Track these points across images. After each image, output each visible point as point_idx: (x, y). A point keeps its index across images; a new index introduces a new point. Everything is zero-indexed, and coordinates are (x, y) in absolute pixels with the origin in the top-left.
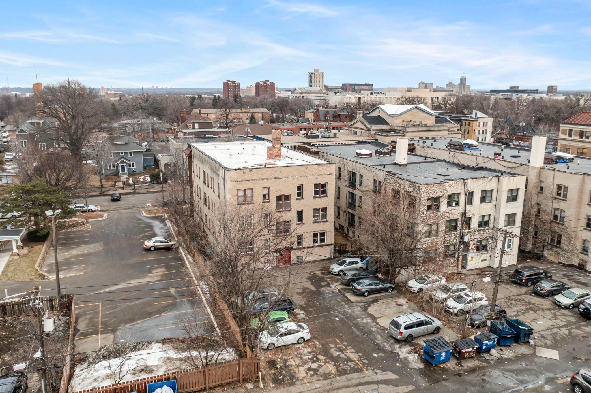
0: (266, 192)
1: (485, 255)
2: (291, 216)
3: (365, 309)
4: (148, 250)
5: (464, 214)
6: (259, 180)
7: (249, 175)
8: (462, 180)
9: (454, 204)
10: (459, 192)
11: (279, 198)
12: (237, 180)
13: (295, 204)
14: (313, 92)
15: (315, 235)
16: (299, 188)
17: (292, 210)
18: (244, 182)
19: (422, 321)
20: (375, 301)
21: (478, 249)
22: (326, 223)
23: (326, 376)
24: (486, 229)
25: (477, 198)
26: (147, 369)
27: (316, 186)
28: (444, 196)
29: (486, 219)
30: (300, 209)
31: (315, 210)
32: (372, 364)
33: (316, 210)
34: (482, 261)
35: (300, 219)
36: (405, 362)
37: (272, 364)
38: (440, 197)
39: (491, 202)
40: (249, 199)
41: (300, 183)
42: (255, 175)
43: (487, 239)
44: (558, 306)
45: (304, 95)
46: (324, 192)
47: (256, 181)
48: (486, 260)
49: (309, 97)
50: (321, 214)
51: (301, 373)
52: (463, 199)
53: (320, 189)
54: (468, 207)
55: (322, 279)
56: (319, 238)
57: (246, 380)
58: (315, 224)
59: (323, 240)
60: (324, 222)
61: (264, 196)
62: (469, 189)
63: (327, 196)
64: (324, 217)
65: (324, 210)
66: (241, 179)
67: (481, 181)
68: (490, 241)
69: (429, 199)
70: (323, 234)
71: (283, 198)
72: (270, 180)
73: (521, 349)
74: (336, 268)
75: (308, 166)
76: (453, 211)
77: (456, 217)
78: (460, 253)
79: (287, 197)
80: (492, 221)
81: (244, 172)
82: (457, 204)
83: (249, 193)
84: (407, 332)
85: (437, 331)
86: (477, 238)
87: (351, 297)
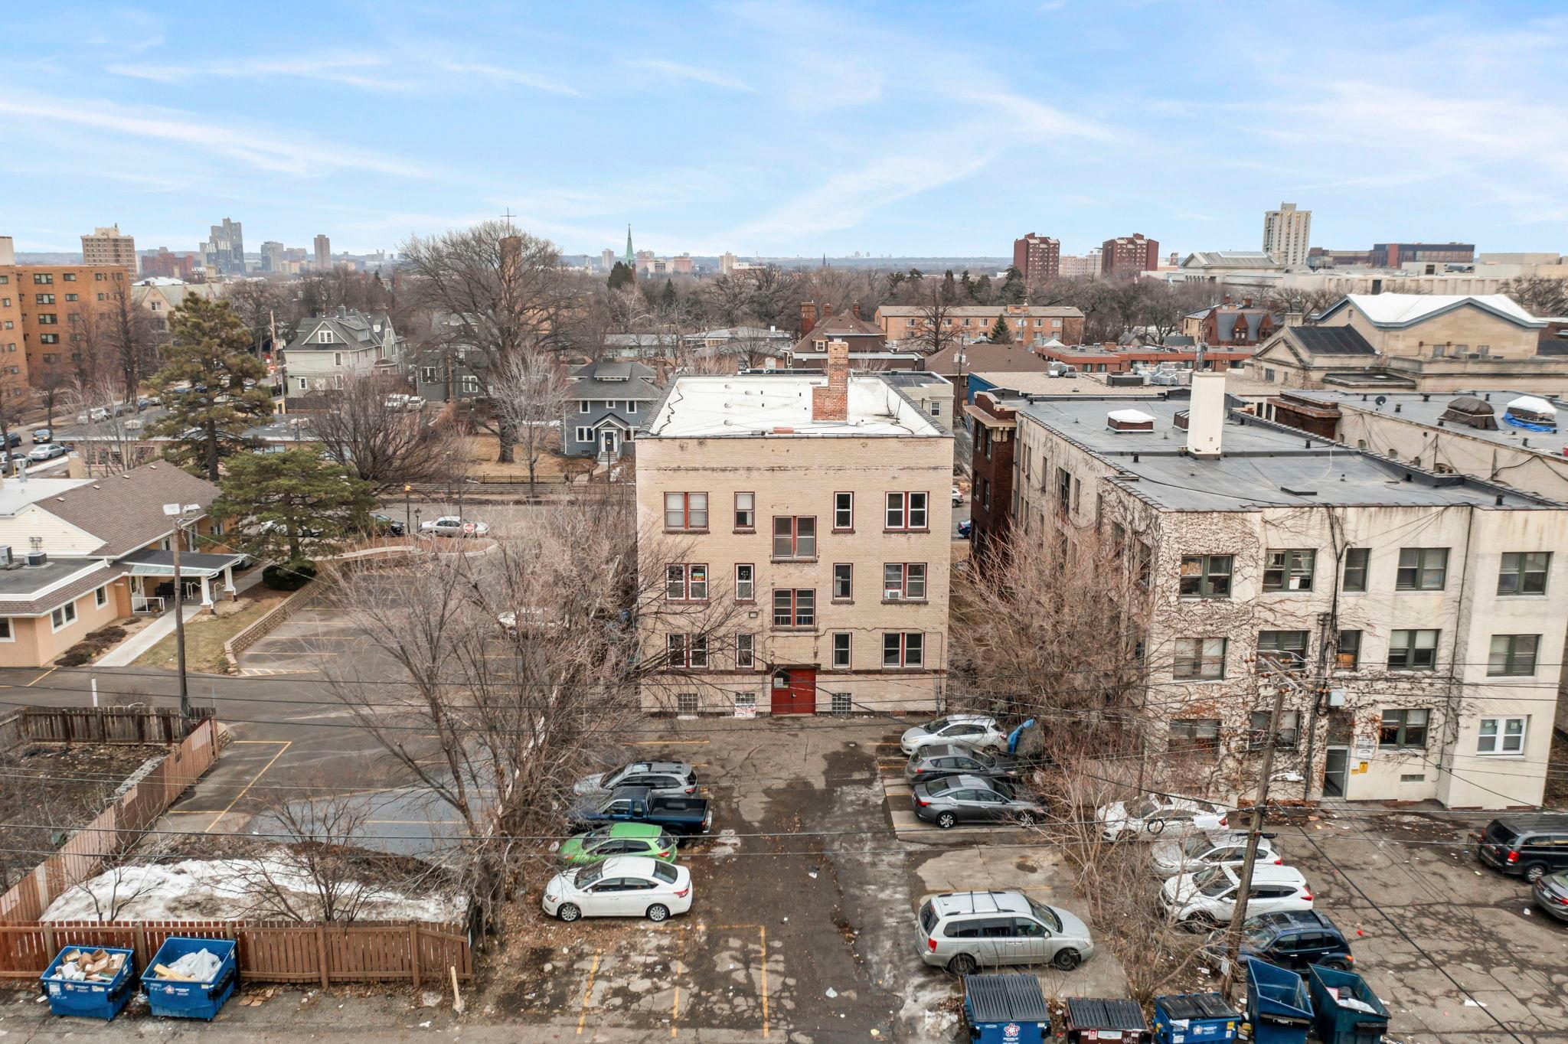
0: (744, 504)
1: (1415, 760)
2: (819, 577)
3: (916, 859)
5: (1329, 619)
6: (723, 470)
7: (696, 456)
8: (1324, 510)
9: (1295, 583)
10: (1311, 544)
11: (782, 525)
12: (663, 466)
13: (831, 547)
14: (1244, 264)
15: (891, 640)
16: (843, 500)
17: (820, 560)
18: (683, 473)
19: (1013, 919)
20: (964, 844)
21: (1388, 737)
22: (923, 609)
23: (647, 1020)
24: (1419, 674)
25: (1383, 571)
26: (208, 905)
27: (895, 499)
28: (1246, 553)
29: (1423, 642)
30: (844, 560)
31: (888, 566)
32: (802, 1014)
33: (893, 568)
34: (1405, 778)
35: (846, 589)
36: (902, 1031)
37: (539, 957)
38: (1233, 556)
39: (1442, 588)
40: (697, 520)
41: (844, 487)
42: (713, 455)
43: (1429, 710)
45: (1215, 272)
46: (918, 519)
47: (715, 474)
48: (1421, 777)
49: (1230, 280)
50: (907, 579)
51: (589, 996)
52: (1326, 569)
53: (907, 509)
54: (1348, 600)
55: (864, 763)
56: (903, 647)
57: (427, 984)
58: (888, 607)
59: (915, 657)
60: (918, 603)
61: (741, 518)
62: (1350, 538)
63: (927, 531)
64: (919, 589)
65: (917, 570)
66: (675, 466)
67: (1398, 518)
68: (1438, 717)
69: (1187, 560)
70: (915, 640)
71: (794, 527)
72: (755, 473)
74: (916, 739)
75: (869, 442)
76: (1289, 606)
77: (1302, 627)
78: (1317, 745)
79: (808, 525)
80: (1444, 654)
81: (682, 447)
82: (1306, 584)
83: (696, 503)
84: (951, 946)
85: (1068, 960)
86: (1386, 699)
87: (902, 822)
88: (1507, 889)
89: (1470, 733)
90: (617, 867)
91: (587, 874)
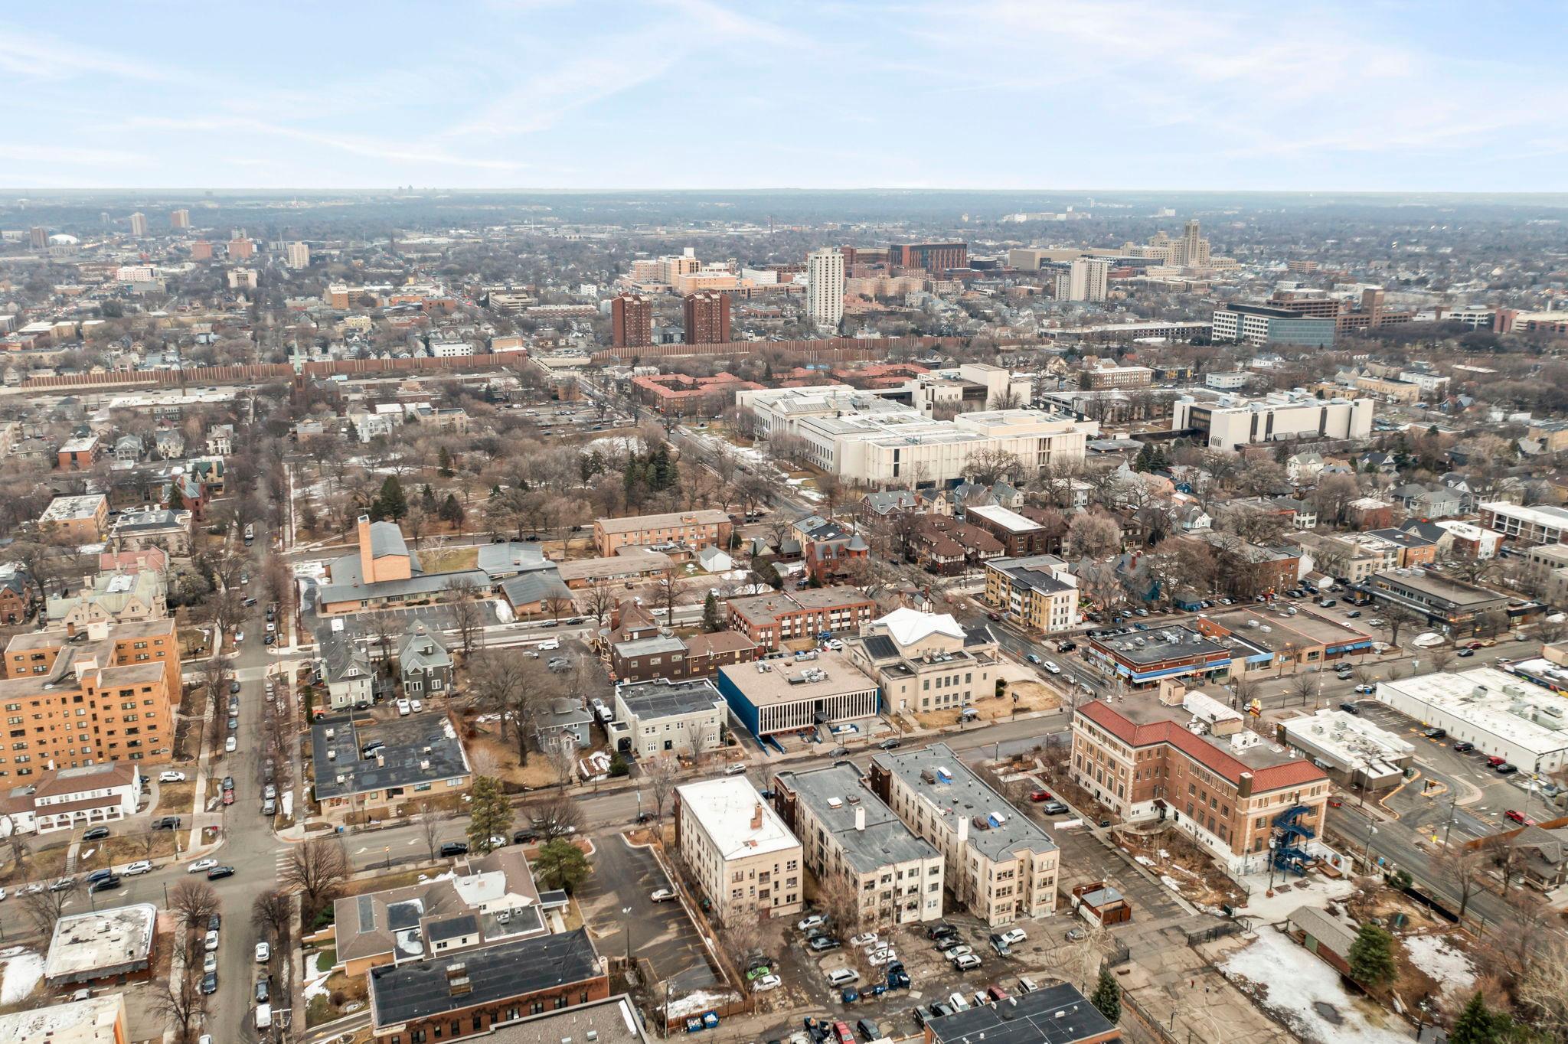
0: (752, 871)
1: (915, 912)
2: (770, 886)
3: (817, 962)
4: (656, 902)
5: (895, 887)
6: (747, 864)
7: (740, 862)
8: (893, 865)
9: (888, 882)
10: (890, 873)
11: (761, 875)
12: (732, 866)
13: (773, 878)
15: (788, 897)
16: (776, 866)
17: (771, 881)
20: (825, 955)
21: (909, 908)
22: (796, 888)
23: (789, 1008)
24: (914, 894)
25: (905, 875)
26: (699, 1006)
27: (789, 863)
28: (877, 878)
29: (915, 888)
30: (777, 880)
32: (815, 1001)
33: (789, 879)
34: (913, 917)
35: (777, 887)
36: (832, 1000)
37: (761, 1001)
38: (874, 879)
39: (917, 876)
40: (740, 878)
41: (776, 863)
42: (745, 862)
43: (917, 901)
44: (946, 959)
46: (794, 866)
47: (745, 866)
48: (916, 916)
50: (792, 881)
51: (776, 1006)
52: (894, 877)
53: (791, 865)
54: (899, 882)
55: (791, 935)
56: (791, 898)
58: (788, 889)
59: (794, 900)
61: (751, 875)
62: (898, 870)
63: (797, 869)
64: (795, 883)
65: (795, 879)
66: (735, 866)
67: (908, 864)
68: (919, 902)
69: (865, 883)
70: (794, 896)
71: (764, 875)
72: (754, 863)
73: (902, 992)
74: (802, 926)
75: (782, 851)
76: (887, 887)
77: (889, 890)
78: (894, 913)
79: (768, 873)
80: (919, 889)
81: (737, 861)
82: (890, 881)
83: (740, 873)
84: (835, 982)
85: (856, 980)
86: (908, 901)
87: (809, 951)
88: (933, 944)
89: (926, 905)
90: (766, 979)
91: (761, 983)
